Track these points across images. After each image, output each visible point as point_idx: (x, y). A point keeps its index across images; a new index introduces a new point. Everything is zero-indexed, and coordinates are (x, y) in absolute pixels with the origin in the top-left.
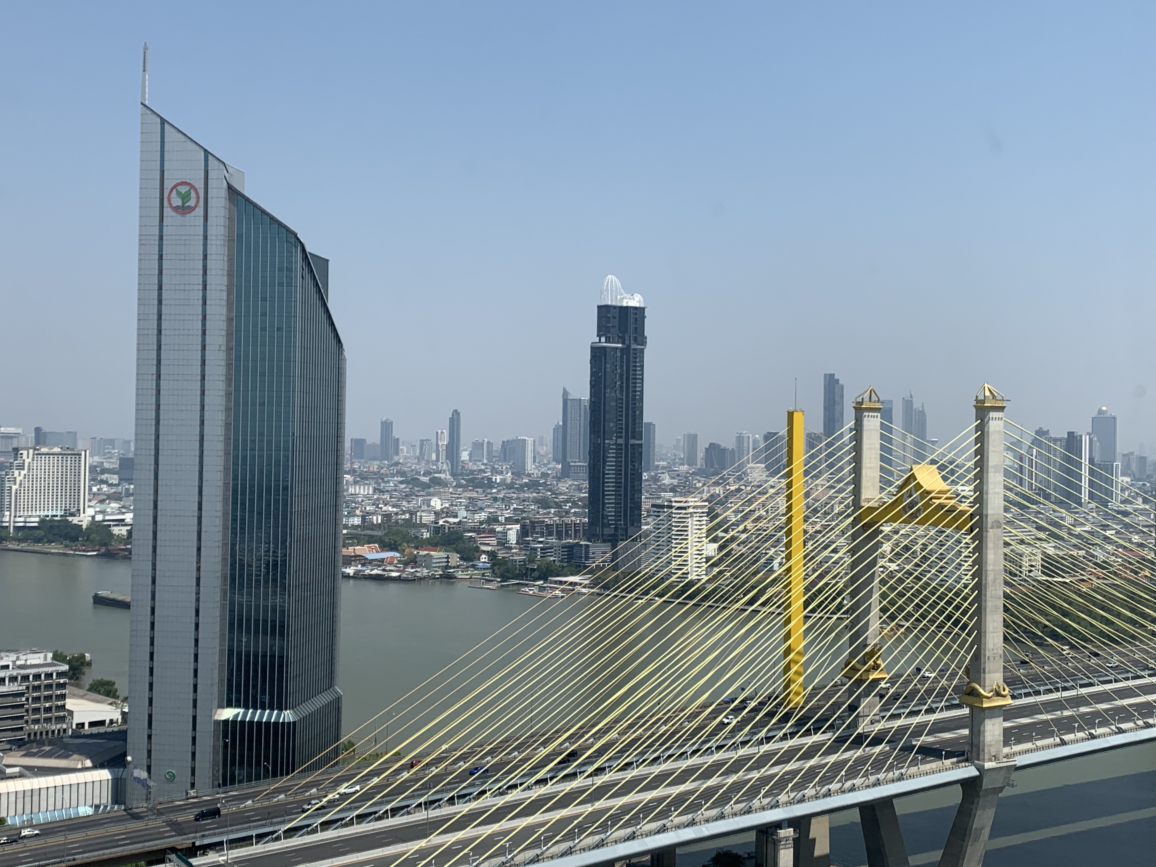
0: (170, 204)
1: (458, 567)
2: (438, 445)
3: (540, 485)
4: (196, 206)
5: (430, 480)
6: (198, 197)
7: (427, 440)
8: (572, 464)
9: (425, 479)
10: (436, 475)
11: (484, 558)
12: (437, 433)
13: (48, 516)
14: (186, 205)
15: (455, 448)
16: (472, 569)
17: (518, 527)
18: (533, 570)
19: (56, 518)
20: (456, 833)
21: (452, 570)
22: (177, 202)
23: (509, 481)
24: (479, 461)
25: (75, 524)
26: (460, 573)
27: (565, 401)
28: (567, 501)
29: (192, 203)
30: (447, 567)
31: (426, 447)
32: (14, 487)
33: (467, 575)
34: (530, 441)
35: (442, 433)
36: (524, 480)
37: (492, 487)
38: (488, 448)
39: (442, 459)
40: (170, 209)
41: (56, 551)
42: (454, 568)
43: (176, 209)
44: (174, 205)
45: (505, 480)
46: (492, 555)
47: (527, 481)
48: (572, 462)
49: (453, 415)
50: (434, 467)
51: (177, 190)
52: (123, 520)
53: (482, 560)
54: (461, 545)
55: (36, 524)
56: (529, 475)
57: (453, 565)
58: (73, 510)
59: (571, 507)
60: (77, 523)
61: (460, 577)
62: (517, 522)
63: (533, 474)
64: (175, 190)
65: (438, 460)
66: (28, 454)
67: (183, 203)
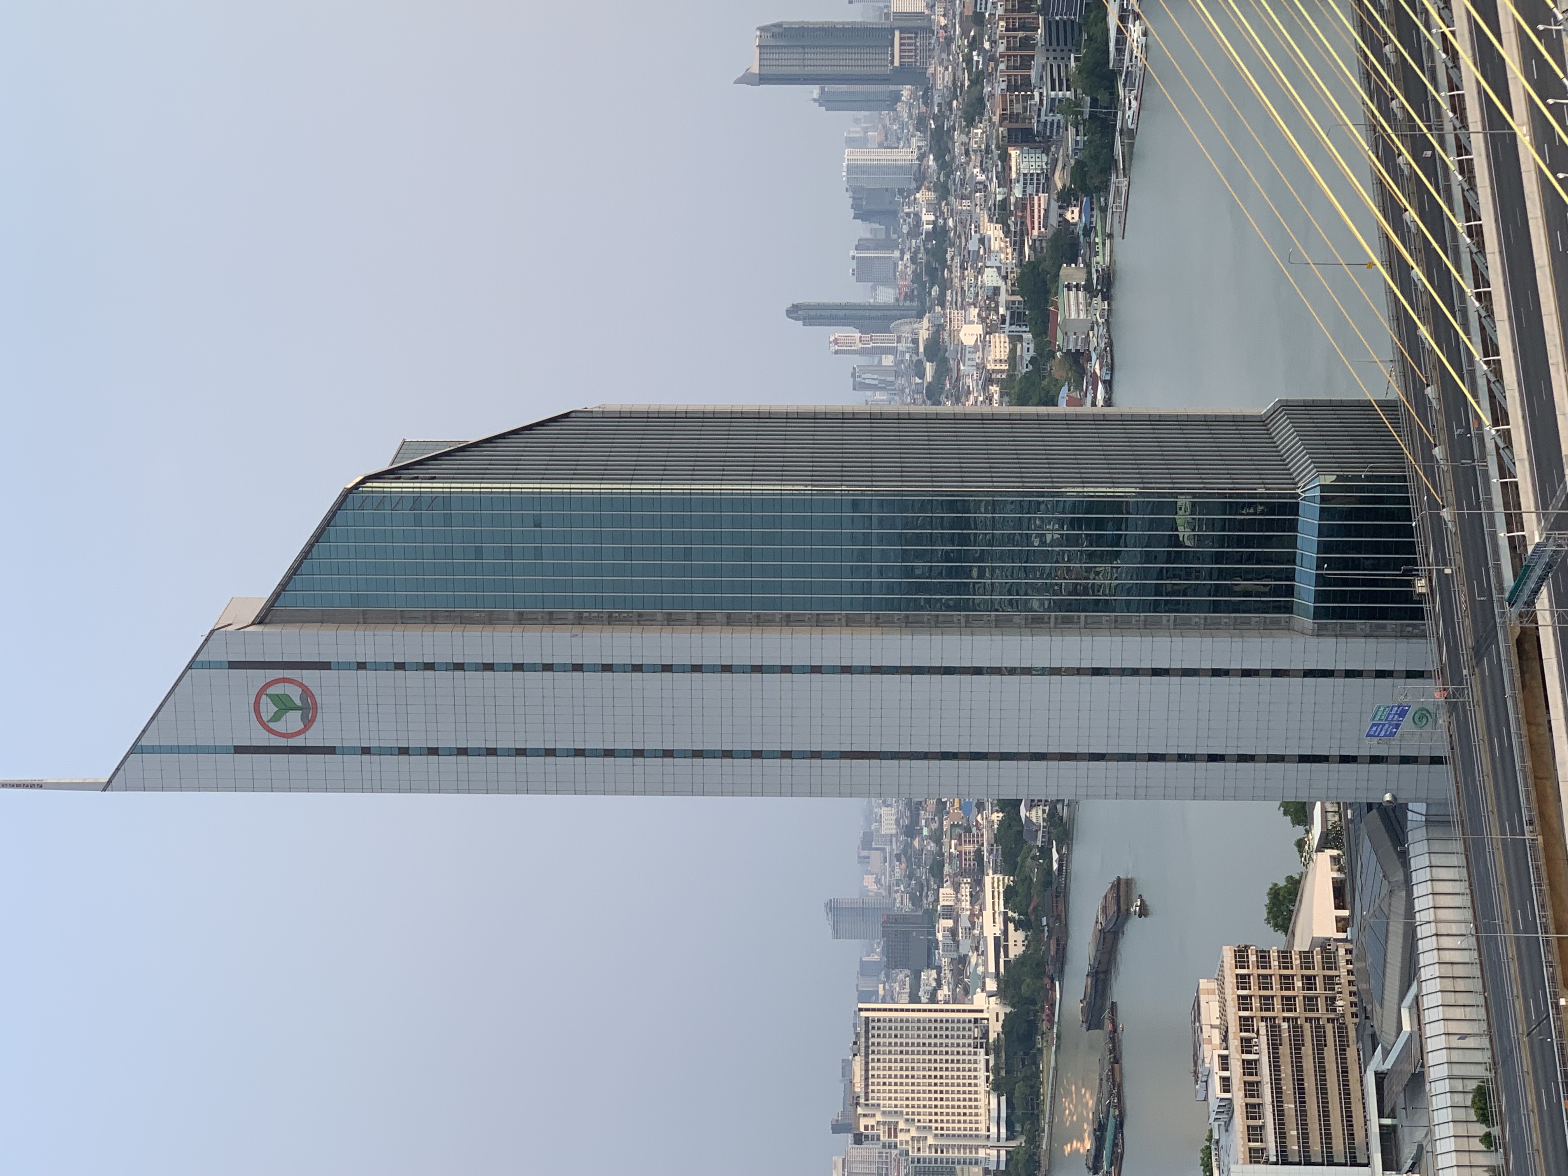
0: (299, 733)
1: (1088, 266)
2: (862, 352)
3: (939, 127)
4: (301, 685)
5: (931, 361)
6: (284, 680)
7: (853, 375)
8: (897, 63)
9: (929, 369)
10: (921, 349)
11: (1073, 215)
12: (836, 352)
13: (988, 1078)
14: (298, 702)
15: (867, 313)
16: (1092, 235)
17: (1014, 153)
18: (1094, 103)
19: (991, 1064)
20: (1509, 76)
21: (1095, 276)
22: (293, 721)
23: (931, 195)
24: (896, 265)
25: (1003, 1026)
26: (1099, 258)
27: (764, 79)
28: (969, 60)
29: (295, 694)
30: (1088, 288)
31: (869, 378)
32: (931, 1141)
33: (1104, 244)
34: (849, 155)
35: (836, 341)
36: (931, 163)
37: (944, 230)
38: (868, 249)
39: (890, 341)
40: (308, 734)
41: (1053, 1057)
42: (1089, 273)
43: (308, 723)
44: (301, 726)
45: (929, 204)
46: (1065, 199)
47: (931, 157)
48: (892, 62)
49: (797, 319)
50: (907, 356)
51: (271, 720)
52: (997, 939)
53: (1077, 218)
54: (1047, 264)
55: (1003, 1099)
56: (922, 157)
57: (1085, 276)
58: (977, 1032)
59: (982, 51)
60: (1001, 1022)
61: (1107, 259)
62: (1005, 158)
63: (919, 148)
64: (272, 725)
65: (892, 351)
66: (865, 1115)
67: (296, 708)
